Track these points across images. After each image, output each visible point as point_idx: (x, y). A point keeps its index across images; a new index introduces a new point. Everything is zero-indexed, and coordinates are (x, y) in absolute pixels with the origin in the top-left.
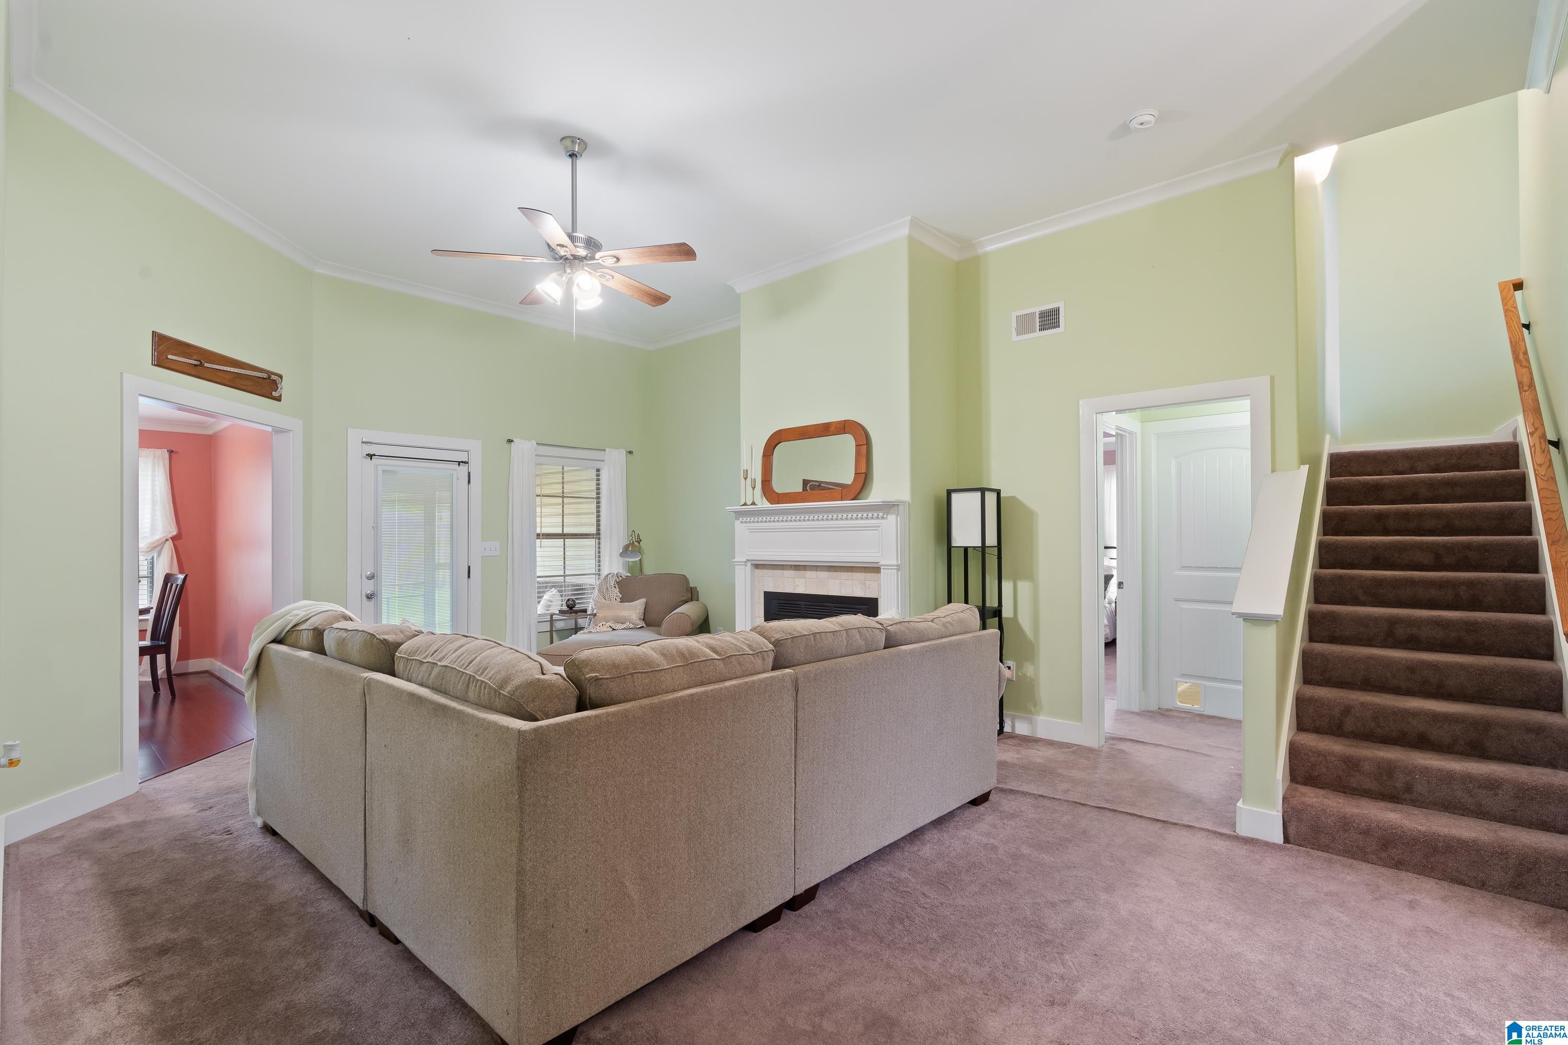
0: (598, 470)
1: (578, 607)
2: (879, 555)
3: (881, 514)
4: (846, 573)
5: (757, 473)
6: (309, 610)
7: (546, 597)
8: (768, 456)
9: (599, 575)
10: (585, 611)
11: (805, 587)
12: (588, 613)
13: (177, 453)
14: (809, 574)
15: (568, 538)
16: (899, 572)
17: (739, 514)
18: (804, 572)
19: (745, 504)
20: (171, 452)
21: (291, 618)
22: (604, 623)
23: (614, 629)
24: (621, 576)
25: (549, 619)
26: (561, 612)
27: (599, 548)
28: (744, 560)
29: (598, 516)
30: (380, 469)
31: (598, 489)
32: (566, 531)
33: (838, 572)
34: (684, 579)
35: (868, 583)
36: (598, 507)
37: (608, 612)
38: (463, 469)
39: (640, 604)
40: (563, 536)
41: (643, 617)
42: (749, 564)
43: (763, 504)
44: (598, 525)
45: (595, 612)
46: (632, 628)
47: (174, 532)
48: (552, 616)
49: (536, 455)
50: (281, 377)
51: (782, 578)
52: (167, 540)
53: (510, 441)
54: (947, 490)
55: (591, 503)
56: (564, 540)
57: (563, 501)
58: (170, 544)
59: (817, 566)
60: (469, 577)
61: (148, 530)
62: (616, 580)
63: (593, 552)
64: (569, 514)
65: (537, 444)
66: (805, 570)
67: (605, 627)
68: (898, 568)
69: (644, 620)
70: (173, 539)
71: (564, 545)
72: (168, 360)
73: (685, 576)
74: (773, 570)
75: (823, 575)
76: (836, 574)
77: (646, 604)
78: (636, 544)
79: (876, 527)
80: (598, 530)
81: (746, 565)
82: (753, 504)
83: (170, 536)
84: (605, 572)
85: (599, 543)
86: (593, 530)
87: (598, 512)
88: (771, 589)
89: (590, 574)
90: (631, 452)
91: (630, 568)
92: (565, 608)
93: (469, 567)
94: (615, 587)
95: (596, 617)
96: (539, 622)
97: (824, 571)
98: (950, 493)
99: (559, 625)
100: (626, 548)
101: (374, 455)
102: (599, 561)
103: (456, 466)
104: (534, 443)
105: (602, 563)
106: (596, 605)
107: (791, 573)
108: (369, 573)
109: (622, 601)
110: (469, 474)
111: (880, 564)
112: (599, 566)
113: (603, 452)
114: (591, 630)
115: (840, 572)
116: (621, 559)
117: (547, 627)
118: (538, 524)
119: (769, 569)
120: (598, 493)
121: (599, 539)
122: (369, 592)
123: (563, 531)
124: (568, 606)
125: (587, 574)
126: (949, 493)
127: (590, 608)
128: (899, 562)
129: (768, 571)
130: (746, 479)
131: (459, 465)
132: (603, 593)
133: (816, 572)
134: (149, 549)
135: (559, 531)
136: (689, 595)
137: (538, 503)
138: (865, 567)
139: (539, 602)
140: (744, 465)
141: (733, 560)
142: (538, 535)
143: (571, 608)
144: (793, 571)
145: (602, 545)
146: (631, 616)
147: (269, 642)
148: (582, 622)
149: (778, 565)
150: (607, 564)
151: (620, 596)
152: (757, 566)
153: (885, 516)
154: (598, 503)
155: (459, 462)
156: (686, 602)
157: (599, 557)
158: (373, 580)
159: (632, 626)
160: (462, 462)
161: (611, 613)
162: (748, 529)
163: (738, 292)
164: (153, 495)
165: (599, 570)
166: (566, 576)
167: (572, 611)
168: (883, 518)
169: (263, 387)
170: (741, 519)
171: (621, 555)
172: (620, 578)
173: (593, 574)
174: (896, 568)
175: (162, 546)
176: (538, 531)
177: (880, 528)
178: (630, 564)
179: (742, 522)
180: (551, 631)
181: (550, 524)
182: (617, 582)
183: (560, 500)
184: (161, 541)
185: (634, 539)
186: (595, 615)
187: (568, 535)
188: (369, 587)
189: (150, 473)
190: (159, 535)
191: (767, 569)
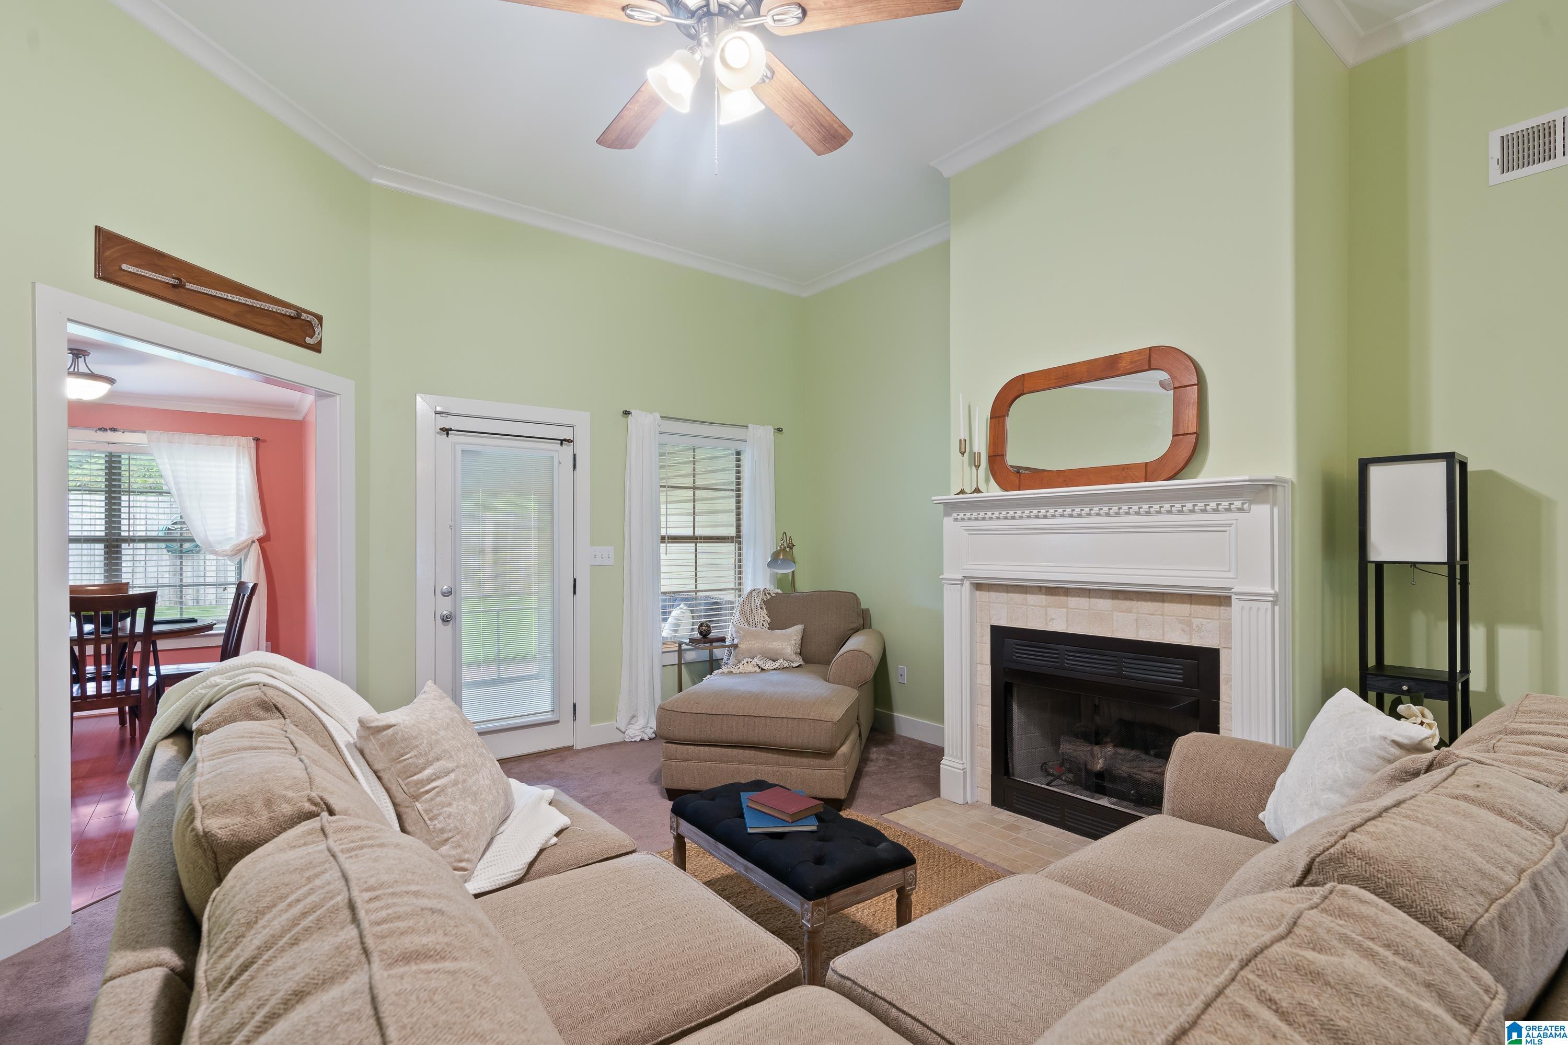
0: (738, 453)
1: (714, 634)
2: (1231, 575)
3: (1237, 504)
4: (1149, 603)
5: (980, 444)
6: (237, 675)
7: (675, 613)
8: (999, 417)
9: (740, 590)
10: (723, 640)
11: (1067, 621)
12: (727, 643)
13: (264, 441)
14: (1074, 602)
15: (701, 543)
16: (1277, 608)
17: (950, 507)
18: (1066, 598)
19: (962, 492)
20: (257, 440)
21: (203, 691)
22: (749, 660)
23: (763, 669)
24: (769, 594)
25: (677, 649)
26: (692, 641)
27: (740, 555)
28: (960, 577)
29: (738, 514)
30: (459, 449)
31: (738, 478)
32: (699, 532)
33: (1133, 600)
34: (853, 598)
35: (1196, 621)
36: (738, 502)
37: (753, 642)
38: (567, 449)
39: (795, 632)
40: (694, 539)
41: (799, 651)
42: (967, 584)
43: (993, 491)
44: (739, 526)
45: (736, 641)
46: (786, 668)
47: (261, 533)
48: (680, 645)
49: (661, 433)
50: (320, 318)
51: (1025, 607)
52: (253, 542)
53: (627, 413)
54: (1360, 460)
55: (729, 497)
56: (696, 545)
57: (694, 493)
58: (256, 546)
59: (1089, 590)
60: (574, 592)
61: (234, 530)
62: (763, 599)
63: (732, 561)
64: (702, 513)
65: (661, 417)
66: (1067, 596)
67: (750, 665)
68: (1275, 601)
69: (800, 654)
70: (261, 541)
71: (696, 551)
72: (123, 273)
73: (855, 595)
74: (1008, 593)
75: (1104, 604)
76: (1127, 604)
77: (804, 632)
78: (788, 549)
79: (1221, 528)
80: (739, 531)
81: (962, 585)
82: (977, 490)
83: (257, 537)
84: (747, 587)
85: (740, 549)
86: (732, 532)
87: (738, 508)
88: (1003, 621)
89: (728, 589)
90: (780, 430)
91: (780, 581)
92: (696, 635)
93: (575, 580)
94: (761, 608)
95: (737, 649)
96: (663, 652)
97: (1104, 598)
98: (1366, 465)
99: (690, 656)
100: (775, 556)
101: (451, 430)
102: (740, 573)
103: (557, 446)
104: (658, 416)
105: (743, 575)
106: (738, 632)
107: (1041, 599)
108: (445, 587)
109: (772, 627)
110: (574, 456)
111: (1233, 590)
112: (740, 578)
113: (744, 430)
114: (732, 670)
115: (1137, 601)
116: (768, 569)
117: (674, 659)
118: (663, 524)
119: (1000, 592)
120: (738, 484)
121: (740, 543)
122: (445, 612)
123: (694, 533)
124: (701, 633)
125: (725, 590)
126: (1364, 465)
127: (730, 636)
128: (1277, 588)
129: (997, 594)
130: (963, 454)
131: (562, 444)
132: (747, 617)
133: (1088, 599)
134: (233, 552)
135: (689, 532)
136: (861, 621)
137: (663, 499)
138: (1191, 595)
139: (665, 620)
140: (959, 431)
141: (942, 577)
142: (663, 538)
143: (705, 636)
144: (1044, 597)
145: (744, 551)
146: (784, 649)
147: (164, 735)
148: (719, 653)
149: (1017, 586)
150: (750, 576)
151: (769, 620)
152: (978, 587)
153: (1246, 506)
154: (739, 496)
155: (562, 441)
156: (856, 630)
157: (740, 567)
158: (450, 596)
159: (786, 664)
160: (565, 440)
161: (756, 645)
162: (967, 530)
163: (946, 175)
164: (238, 490)
165: (740, 584)
166: (698, 591)
167: (706, 640)
168: (1241, 510)
169: (291, 329)
170: (955, 515)
171: (769, 565)
172: (769, 596)
173: (732, 589)
174: (1271, 599)
175: (246, 550)
176: (663, 532)
177: (1233, 527)
178: (779, 577)
179: (956, 520)
180: (679, 665)
181: (678, 525)
182: (764, 601)
183: (690, 493)
184: (246, 544)
185: (785, 545)
186: (736, 646)
187: (701, 538)
188: (445, 607)
189: (234, 464)
190: (245, 536)
191: (998, 592)
